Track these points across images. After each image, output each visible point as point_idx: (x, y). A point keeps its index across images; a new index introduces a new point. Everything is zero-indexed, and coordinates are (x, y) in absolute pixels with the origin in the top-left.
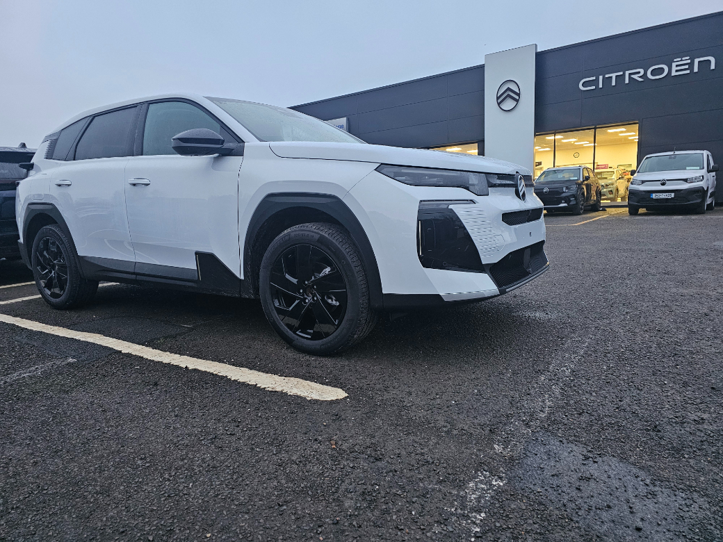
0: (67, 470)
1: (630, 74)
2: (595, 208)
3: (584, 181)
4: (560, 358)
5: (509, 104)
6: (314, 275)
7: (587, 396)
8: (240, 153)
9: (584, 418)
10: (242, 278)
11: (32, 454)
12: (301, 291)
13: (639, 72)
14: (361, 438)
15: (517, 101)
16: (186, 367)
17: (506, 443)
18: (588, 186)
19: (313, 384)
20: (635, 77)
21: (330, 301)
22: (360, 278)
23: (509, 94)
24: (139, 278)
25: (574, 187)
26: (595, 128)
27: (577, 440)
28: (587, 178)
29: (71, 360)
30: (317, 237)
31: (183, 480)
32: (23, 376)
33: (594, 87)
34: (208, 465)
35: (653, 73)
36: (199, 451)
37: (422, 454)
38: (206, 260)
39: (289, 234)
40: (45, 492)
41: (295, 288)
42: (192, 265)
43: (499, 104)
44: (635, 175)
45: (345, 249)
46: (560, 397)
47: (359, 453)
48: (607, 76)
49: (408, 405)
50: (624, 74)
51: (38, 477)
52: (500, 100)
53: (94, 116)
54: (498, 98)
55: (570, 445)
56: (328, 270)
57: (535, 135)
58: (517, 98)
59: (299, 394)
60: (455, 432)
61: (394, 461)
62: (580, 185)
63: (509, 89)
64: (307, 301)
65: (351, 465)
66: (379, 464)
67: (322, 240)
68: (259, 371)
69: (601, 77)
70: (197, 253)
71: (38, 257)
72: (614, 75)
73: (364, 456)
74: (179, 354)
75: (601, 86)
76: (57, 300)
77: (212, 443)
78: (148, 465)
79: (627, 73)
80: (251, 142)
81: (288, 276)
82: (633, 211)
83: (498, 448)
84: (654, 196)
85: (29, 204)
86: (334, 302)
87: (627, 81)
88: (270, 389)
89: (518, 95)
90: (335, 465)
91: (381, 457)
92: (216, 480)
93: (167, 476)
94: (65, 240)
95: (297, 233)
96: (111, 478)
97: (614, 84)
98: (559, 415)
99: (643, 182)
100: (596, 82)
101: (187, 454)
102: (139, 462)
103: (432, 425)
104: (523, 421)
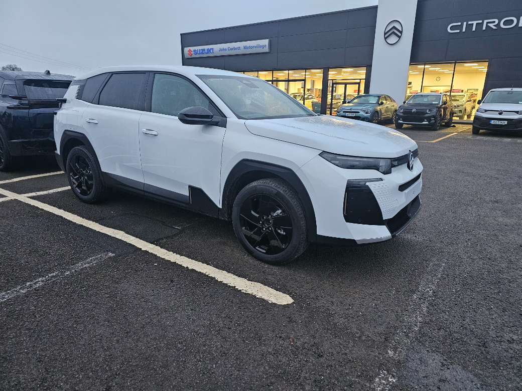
0: (138, 348)
1: (487, 23)
2: (448, 124)
3: (442, 105)
4: (426, 280)
5: (393, 39)
6: (270, 214)
7: (443, 314)
8: (224, 125)
9: (442, 332)
10: (221, 207)
11: (113, 333)
12: (261, 222)
13: (494, 22)
14: (307, 338)
15: (400, 37)
16: (187, 267)
17: (395, 349)
18: (445, 109)
19: (270, 289)
20: (491, 25)
21: (279, 231)
22: (303, 223)
23: (394, 32)
24: (146, 194)
25: (435, 110)
26: (455, 63)
27: (437, 351)
28: (445, 103)
29: (110, 254)
30: (275, 192)
31: (208, 362)
32: (84, 266)
33: (458, 31)
34: (221, 352)
35: (505, 23)
36: (212, 339)
37: (346, 354)
38: (196, 192)
39: (255, 187)
40: (131, 363)
41: (257, 220)
42: (186, 193)
43: (385, 38)
44: (481, 104)
45: (294, 202)
46: (426, 314)
47: (308, 350)
48: (470, 23)
49: (333, 313)
50: (483, 22)
51: (122, 351)
52: (387, 35)
53: (113, 74)
54: (385, 34)
55: (433, 354)
56: (279, 211)
57: (410, 65)
58: (400, 34)
59: (263, 297)
60: (364, 338)
61: (330, 358)
62: (439, 108)
63: (394, 27)
64: (264, 229)
65: (305, 360)
66: (322, 360)
67: (278, 194)
68: (234, 274)
69: (465, 23)
70: (190, 186)
71: (71, 166)
72: (475, 23)
73: (310, 352)
74: (179, 254)
75: (464, 30)
76: (86, 197)
77: (219, 334)
78: (185, 348)
79: (486, 21)
80: (231, 118)
81: (253, 212)
82: (476, 132)
83: (391, 353)
84: (492, 122)
85: (65, 131)
86: (282, 232)
87: (484, 28)
88: (245, 292)
89: (401, 32)
90: (295, 358)
91: (322, 354)
92: (227, 363)
93: (198, 358)
94: (92, 158)
95: (261, 187)
96: (166, 356)
97: (474, 29)
98: (426, 329)
99: (486, 111)
100: (461, 27)
101: (206, 341)
102: (179, 346)
103: (349, 331)
104: (405, 333)
